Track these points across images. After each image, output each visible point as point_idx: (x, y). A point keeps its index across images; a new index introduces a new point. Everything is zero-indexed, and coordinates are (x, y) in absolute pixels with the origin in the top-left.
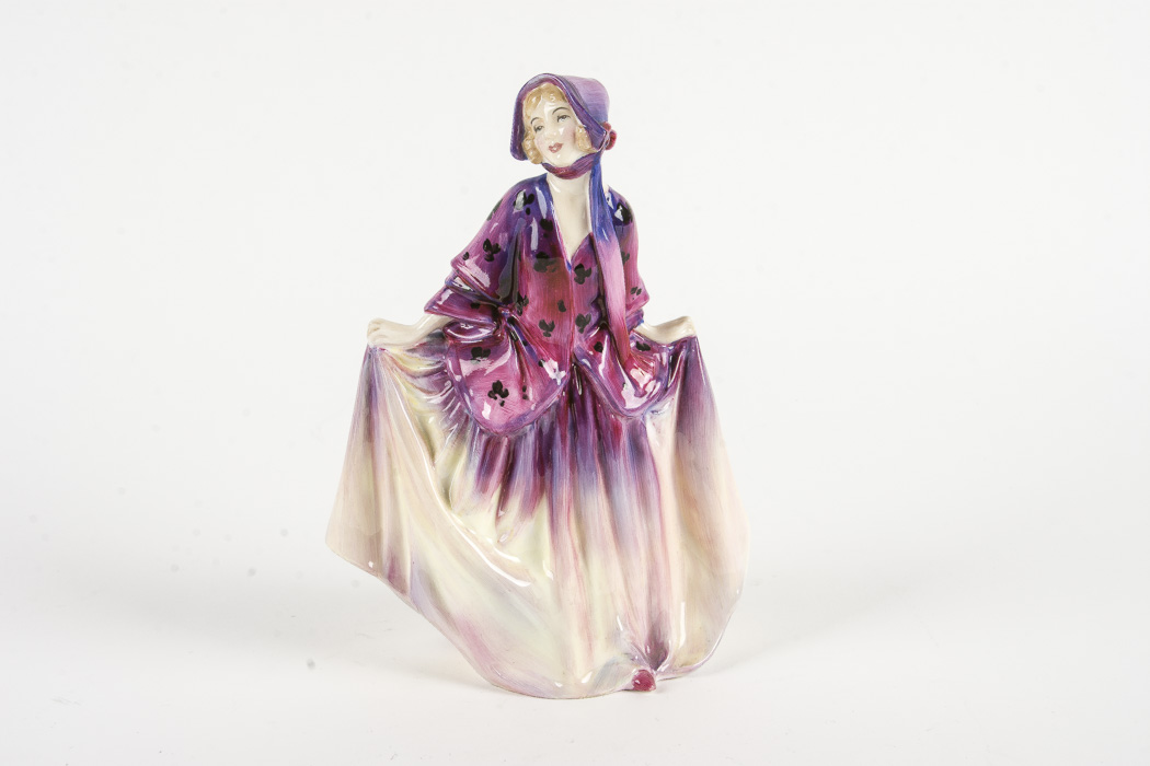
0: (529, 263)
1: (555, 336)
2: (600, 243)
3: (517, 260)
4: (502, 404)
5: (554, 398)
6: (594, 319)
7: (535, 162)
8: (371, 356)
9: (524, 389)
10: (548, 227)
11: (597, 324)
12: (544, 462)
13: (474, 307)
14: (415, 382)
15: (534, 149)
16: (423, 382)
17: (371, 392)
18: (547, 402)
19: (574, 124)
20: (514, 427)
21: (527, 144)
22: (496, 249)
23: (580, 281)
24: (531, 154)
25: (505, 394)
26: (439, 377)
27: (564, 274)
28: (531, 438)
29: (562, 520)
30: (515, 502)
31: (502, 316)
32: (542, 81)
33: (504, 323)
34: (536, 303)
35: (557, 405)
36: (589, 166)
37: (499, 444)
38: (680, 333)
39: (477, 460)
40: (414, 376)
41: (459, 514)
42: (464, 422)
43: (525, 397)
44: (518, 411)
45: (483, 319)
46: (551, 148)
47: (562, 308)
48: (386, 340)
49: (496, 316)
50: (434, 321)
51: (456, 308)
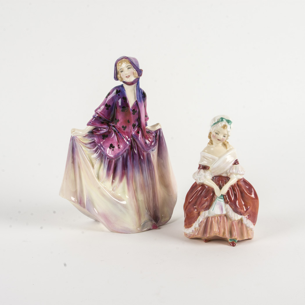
0: (119, 110)
1: (127, 130)
2: (139, 103)
3: (116, 109)
4: (113, 150)
5: (127, 148)
6: (137, 125)
7: (121, 81)
8: (73, 139)
9: (119, 145)
10: (125, 99)
11: (138, 126)
12: (125, 166)
13: (102, 123)
14: (87, 146)
15: (121, 77)
16: (89, 146)
17: (73, 149)
18: (126, 149)
19: (133, 70)
20: (116, 156)
21: (119, 76)
22: (110, 106)
23: (134, 114)
24: (120, 79)
25: (114, 147)
26: (94, 144)
27: (130, 112)
28: (121, 160)
29: (131, 182)
30: (118, 178)
31: (110, 125)
32: (123, 58)
33: (111, 127)
34: (121, 121)
35: (128, 150)
36: (137, 82)
37: (112, 161)
38: (157, 128)
39: (106, 166)
40: (86, 144)
41: (102, 183)
42: (102, 156)
43: (119, 148)
44: (118, 152)
45: (105, 126)
46: (126, 77)
47: (129, 122)
48: (77, 134)
49: (109, 126)
50: (90, 128)
51: (97, 124)
